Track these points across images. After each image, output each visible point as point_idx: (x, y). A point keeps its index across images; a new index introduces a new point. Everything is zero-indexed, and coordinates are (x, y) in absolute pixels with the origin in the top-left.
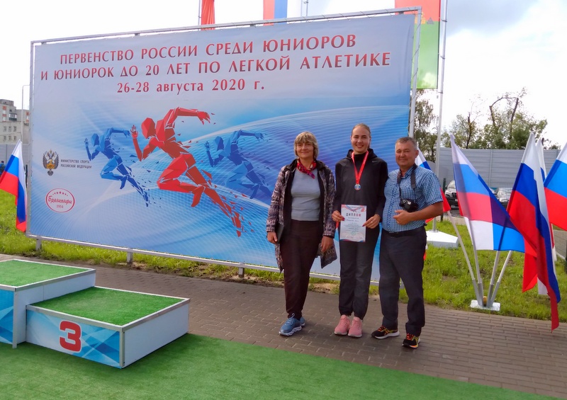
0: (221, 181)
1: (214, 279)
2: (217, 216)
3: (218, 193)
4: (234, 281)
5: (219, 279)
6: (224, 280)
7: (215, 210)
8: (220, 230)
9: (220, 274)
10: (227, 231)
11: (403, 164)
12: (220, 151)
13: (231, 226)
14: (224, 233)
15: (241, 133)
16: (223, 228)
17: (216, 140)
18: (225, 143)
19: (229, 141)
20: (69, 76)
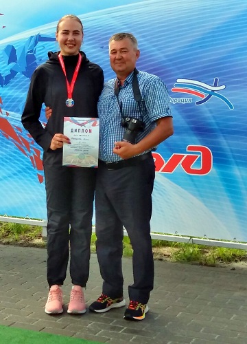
0: (15, 107)
1: (8, 243)
2: (11, 155)
3: (11, 123)
4: (35, 246)
5: (16, 243)
6: (21, 245)
7: (7, 147)
8: (15, 174)
9: (16, 236)
10: (24, 176)
11: (121, 69)
12: (12, 64)
13: (30, 169)
14: (20, 179)
15: (40, 38)
16: (19, 172)
17: (6, 50)
18: (18, 54)
19: (24, 49)
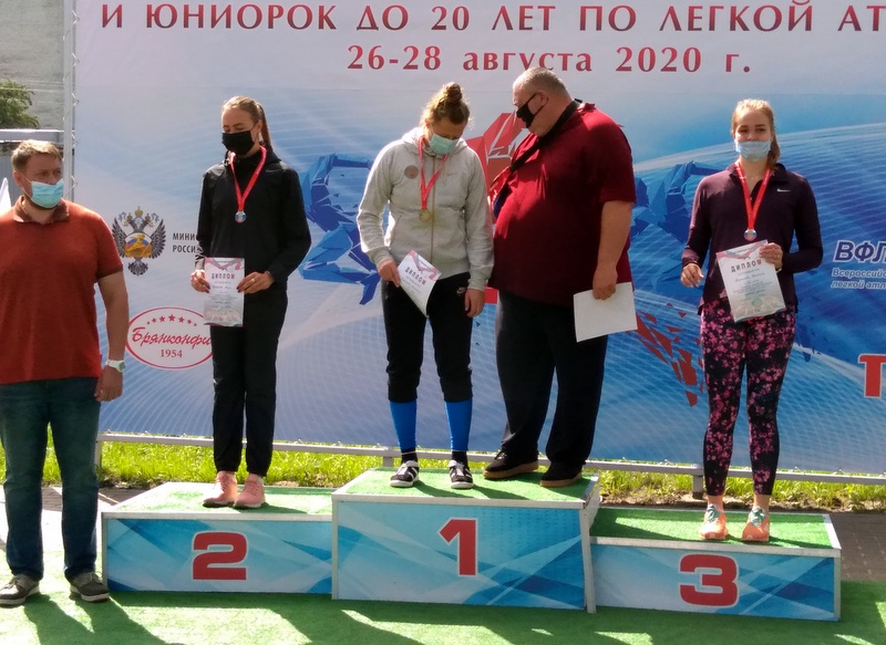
2: (634, 361)
8: (642, 392)
12: (639, 210)
13: (671, 383)
16: (651, 388)
18: (651, 193)
19: (663, 186)
20: (193, 21)
